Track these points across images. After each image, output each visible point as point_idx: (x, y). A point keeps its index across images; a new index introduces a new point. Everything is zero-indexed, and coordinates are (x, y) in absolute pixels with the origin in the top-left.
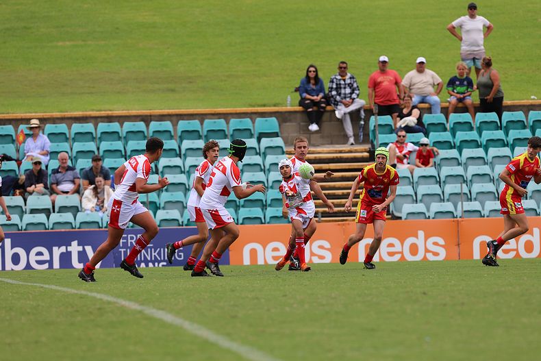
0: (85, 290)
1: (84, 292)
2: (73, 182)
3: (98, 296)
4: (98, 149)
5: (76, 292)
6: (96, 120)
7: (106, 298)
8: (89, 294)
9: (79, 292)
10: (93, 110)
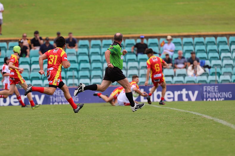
0: (188, 110)
1: (188, 111)
2: (184, 64)
3: (194, 113)
4: (194, 49)
5: (184, 111)
6: (193, 36)
7: (197, 114)
8: (190, 112)
9: (185, 111)
10: (192, 32)
